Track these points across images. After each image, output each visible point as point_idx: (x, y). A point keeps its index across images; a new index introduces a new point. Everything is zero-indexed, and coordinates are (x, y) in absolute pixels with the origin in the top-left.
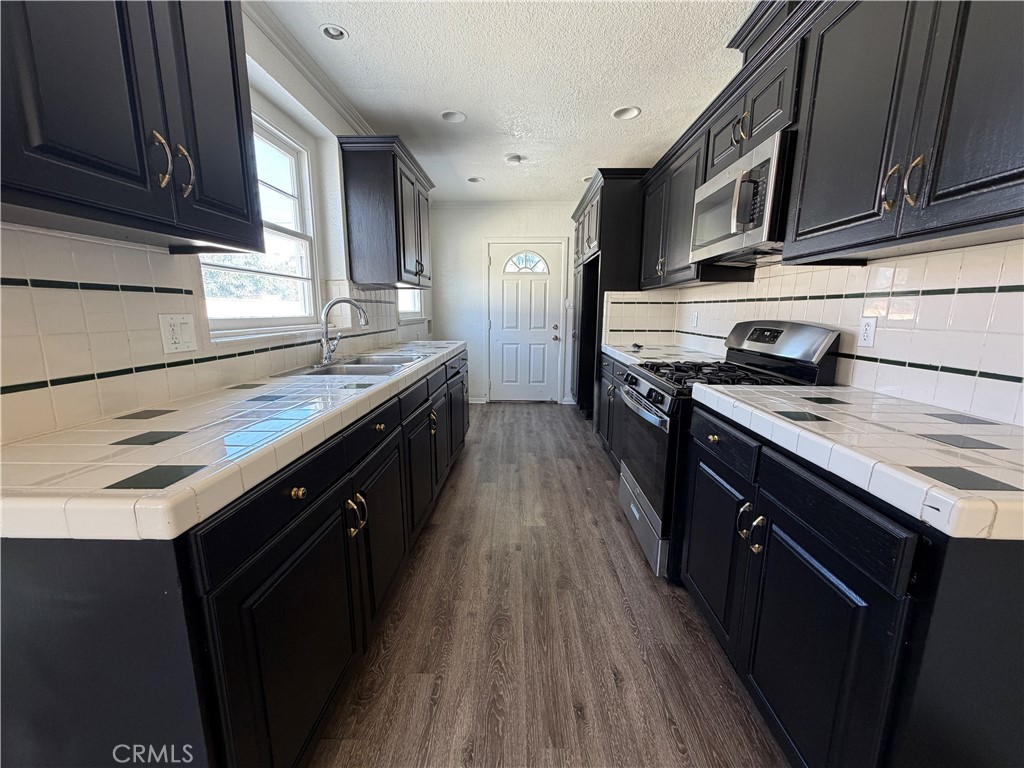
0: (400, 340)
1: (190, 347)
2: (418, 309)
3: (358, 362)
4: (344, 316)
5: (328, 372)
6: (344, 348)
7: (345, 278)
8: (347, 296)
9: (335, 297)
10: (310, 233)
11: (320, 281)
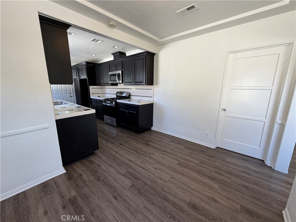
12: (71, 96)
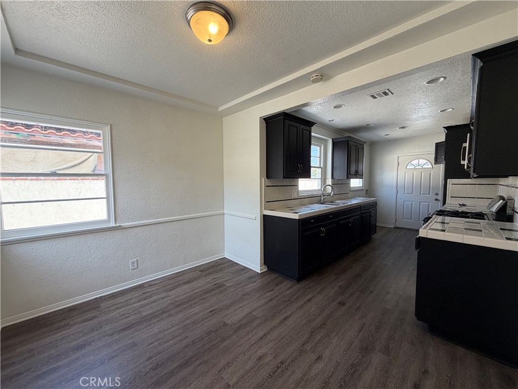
0: (350, 197)
1: (295, 196)
2: (361, 185)
3: (332, 202)
4: (329, 189)
5: (322, 204)
6: (328, 198)
7: (330, 177)
8: (331, 184)
9: (327, 184)
10: (322, 166)
11: (324, 179)
12: (437, 200)
